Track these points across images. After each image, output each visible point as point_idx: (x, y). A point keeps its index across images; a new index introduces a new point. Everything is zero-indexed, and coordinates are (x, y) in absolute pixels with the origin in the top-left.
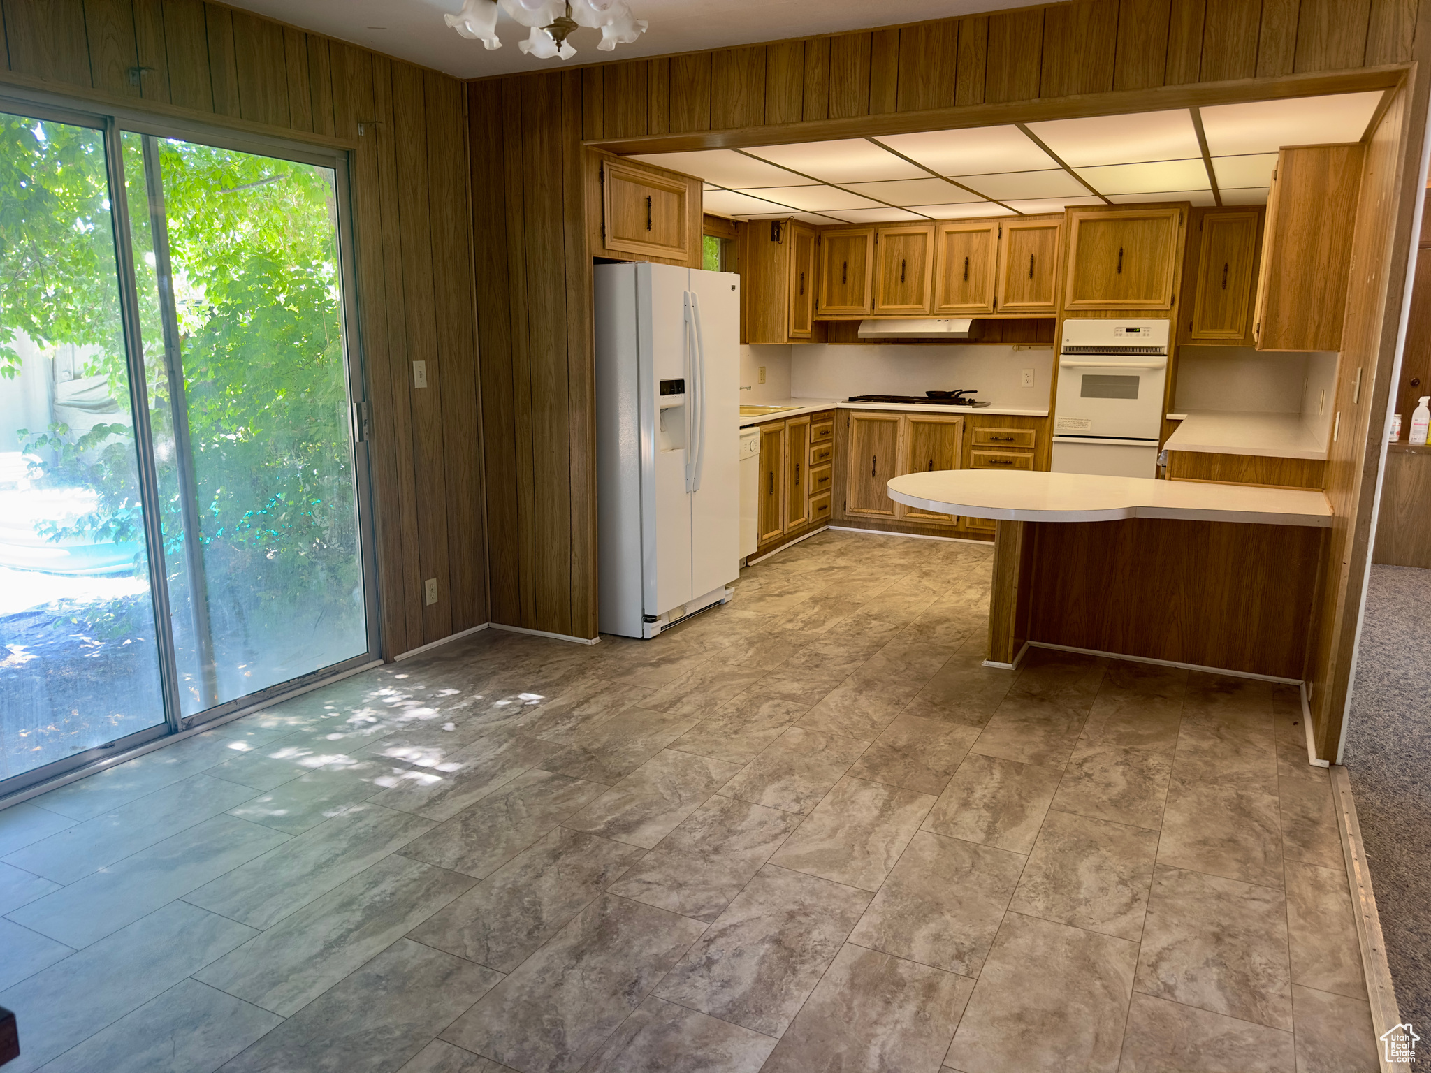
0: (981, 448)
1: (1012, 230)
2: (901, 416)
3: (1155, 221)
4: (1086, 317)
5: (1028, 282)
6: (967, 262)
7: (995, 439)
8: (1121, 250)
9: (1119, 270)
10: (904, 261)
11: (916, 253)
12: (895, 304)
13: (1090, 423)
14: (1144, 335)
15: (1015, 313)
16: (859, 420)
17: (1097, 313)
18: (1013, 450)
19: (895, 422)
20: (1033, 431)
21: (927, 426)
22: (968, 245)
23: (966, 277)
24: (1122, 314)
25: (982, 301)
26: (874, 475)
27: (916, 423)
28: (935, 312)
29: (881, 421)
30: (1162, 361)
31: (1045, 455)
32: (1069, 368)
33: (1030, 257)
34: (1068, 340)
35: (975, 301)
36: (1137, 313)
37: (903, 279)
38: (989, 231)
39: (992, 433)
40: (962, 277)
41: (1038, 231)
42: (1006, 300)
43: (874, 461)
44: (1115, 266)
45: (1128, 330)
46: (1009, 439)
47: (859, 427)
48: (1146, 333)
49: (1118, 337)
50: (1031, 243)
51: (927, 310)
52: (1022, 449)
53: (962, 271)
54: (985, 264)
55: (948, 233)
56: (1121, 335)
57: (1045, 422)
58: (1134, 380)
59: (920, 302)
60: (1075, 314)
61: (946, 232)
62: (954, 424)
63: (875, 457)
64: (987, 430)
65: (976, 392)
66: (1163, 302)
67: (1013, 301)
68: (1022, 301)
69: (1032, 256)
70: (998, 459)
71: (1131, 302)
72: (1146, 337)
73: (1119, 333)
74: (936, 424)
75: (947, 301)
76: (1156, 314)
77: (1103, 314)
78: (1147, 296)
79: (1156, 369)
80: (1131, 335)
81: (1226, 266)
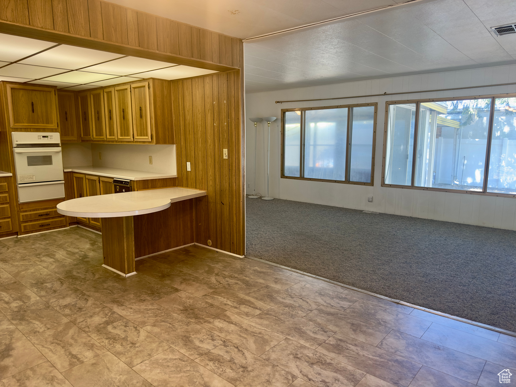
3: (45, 93)
4: (21, 131)
8: (32, 103)
9: (33, 111)
13: (34, 177)
14: (50, 139)
17: (26, 130)
20: (5, 184)
24: (37, 130)
30: (59, 149)
31: (14, 193)
32: (19, 154)
34: (17, 141)
36: (44, 130)
44: (31, 109)
45: (43, 137)
48: (51, 138)
49: (40, 140)
56: (41, 139)
57: (11, 179)
58: (50, 157)
60: (17, 129)
66: (54, 125)
71: (41, 125)
72: (51, 140)
73: (40, 138)
76: (52, 130)
77: (29, 130)
78: (48, 123)
79: (58, 152)
80: (45, 139)
81: (66, 112)
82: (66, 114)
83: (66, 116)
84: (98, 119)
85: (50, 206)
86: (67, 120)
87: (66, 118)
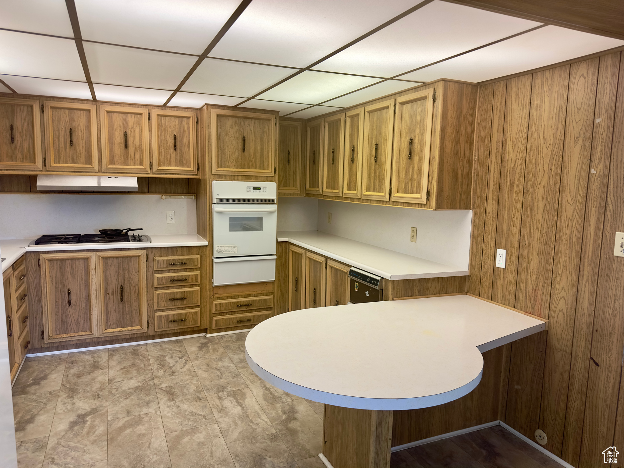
0: (162, 271)
1: (158, 115)
2: (92, 254)
3: (262, 121)
4: (226, 179)
5: (173, 153)
6: (126, 135)
7: (173, 264)
8: (244, 137)
9: (244, 150)
10: (71, 129)
11: (82, 124)
12: (66, 163)
13: (236, 249)
14: (263, 191)
15: (167, 174)
16: (50, 260)
17: (233, 177)
18: (185, 270)
19: (87, 259)
20: (198, 256)
21: (115, 260)
22: (125, 123)
23: (126, 146)
24: (247, 178)
25: (141, 163)
26: (70, 304)
27: (105, 259)
28: (103, 171)
29: (72, 259)
30: (274, 207)
31: (208, 271)
32: (220, 213)
33: (173, 136)
34: (218, 195)
35: (135, 164)
36: (256, 178)
37: (71, 143)
38: (141, 114)
39: (169, 260)
40: (123, 145)
41: (177, 119)
42: (159, 165)
43: (69, 294)
44: (241, 147)
45: (254, 188)
46: (183, 263)
47: (50, 266)
48: (264, 190)
49: (249, 193)
50: (173, 126)
51: (96, 168)
52: (191, 270)
53: (123, 141)
54: (140, 138)
55: (108, 112)
56: (250, 191)
57: (206, 249)
58: (260, 219)
59: (89, 161)
60: (219, 177)
61: (106, 111)
62: (139, 256)
63: (69, 290)
64: (165, 258)
65: (142, 229)
66: (269, 172)
67: (164, 166)
68: (171, 166)
69: (175, 135)
70: (176, 278)
71: (252, 171)
72: (264, 193)
73: (249, 190)
74: (123, 257)
75: (112, 162)
76: (267, 179)
77: (236, 177)
78: (262, 168)
79: (271, 213)
80: (256, 192)
81: (289, 151)
82: (289, 154)
83: (288, 157)
84: (333, 163)
85: (254, 293)
86: (288, 163)
87: (288, 161)
